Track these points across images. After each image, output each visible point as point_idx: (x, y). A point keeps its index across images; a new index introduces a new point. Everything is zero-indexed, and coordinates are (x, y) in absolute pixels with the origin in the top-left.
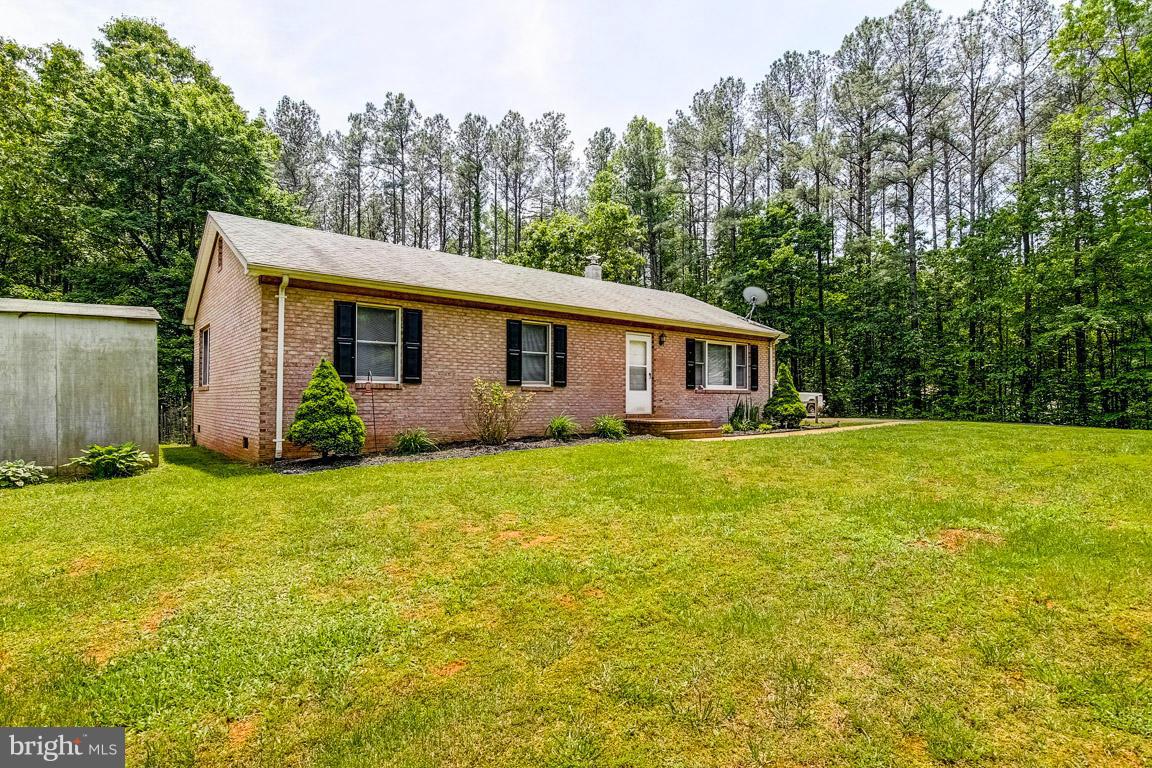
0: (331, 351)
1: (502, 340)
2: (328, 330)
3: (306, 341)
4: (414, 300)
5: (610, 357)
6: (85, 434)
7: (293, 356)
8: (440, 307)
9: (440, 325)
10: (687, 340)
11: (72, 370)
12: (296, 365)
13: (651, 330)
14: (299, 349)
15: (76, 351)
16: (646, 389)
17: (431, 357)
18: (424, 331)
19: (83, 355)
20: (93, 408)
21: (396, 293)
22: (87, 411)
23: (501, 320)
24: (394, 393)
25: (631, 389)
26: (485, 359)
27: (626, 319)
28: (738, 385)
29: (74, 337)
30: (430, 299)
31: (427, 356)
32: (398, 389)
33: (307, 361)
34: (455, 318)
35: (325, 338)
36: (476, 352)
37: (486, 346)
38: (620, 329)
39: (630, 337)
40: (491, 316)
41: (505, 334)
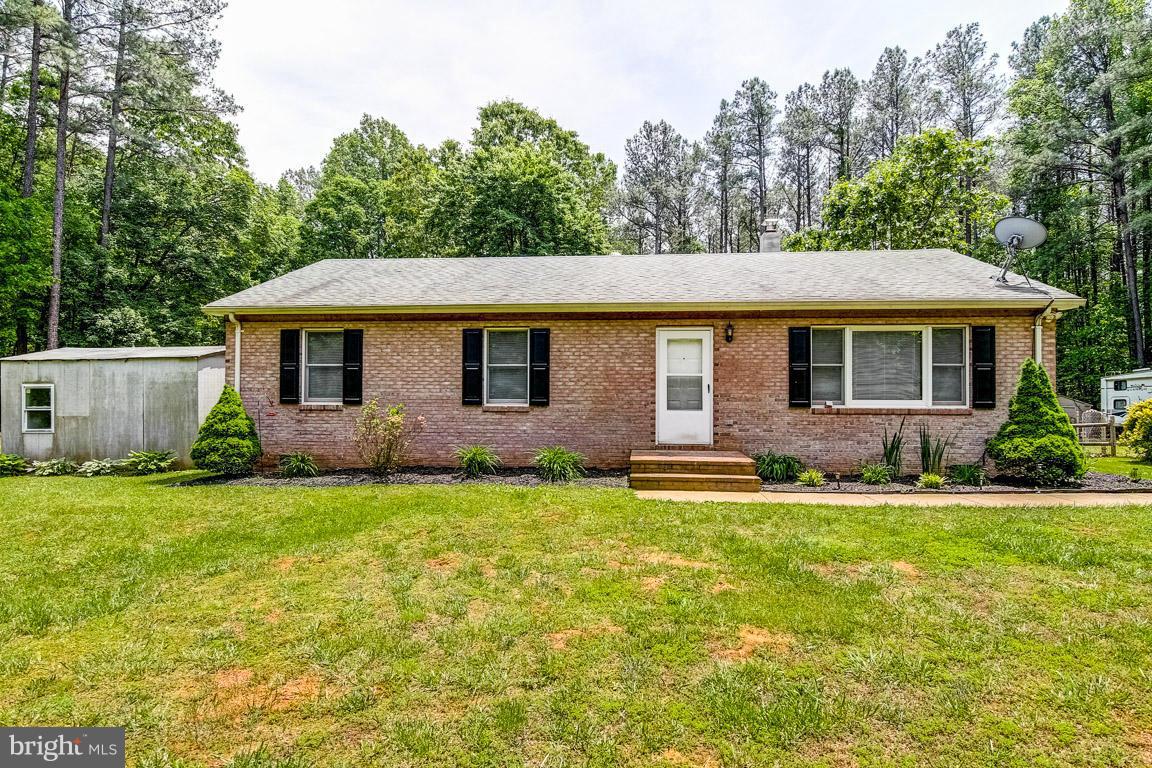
0: (279, 376)
1: (457, 352)
2: (276, 358)
3: (259, 368)
4: (355, 320)
5: (625, 365)
6: (158, 441)
7: (249, 382)
8: (383, 324)
9: (382, 343)
10: (791, 330)
11: (151, 397)
12: (250, 389)
13: (709, 322)
14: (253, 376)
15: (153, 383)
16: (700, 407)
17: (373, 376)
18: (364, 350)
19: (156, 386)
20: (162, 424)
21: (336, 315)
22: (158, 426)
23: (456, 331)
24: (334, 414)
25: (669, 407)
26: (436, 376)
27: (653, 310)
28: (935, 398)
29: (152, 373)
30: (372, 317)
31: (368, 376)
32: (337, 410)
33: (260, 386)
34: (399, 335)
35: (274, 365)
36: (424, 368)
37: (436, 361)
38: (645, 324)
39: (663, 335)
40: (443, 327)
41: (461, 347)
